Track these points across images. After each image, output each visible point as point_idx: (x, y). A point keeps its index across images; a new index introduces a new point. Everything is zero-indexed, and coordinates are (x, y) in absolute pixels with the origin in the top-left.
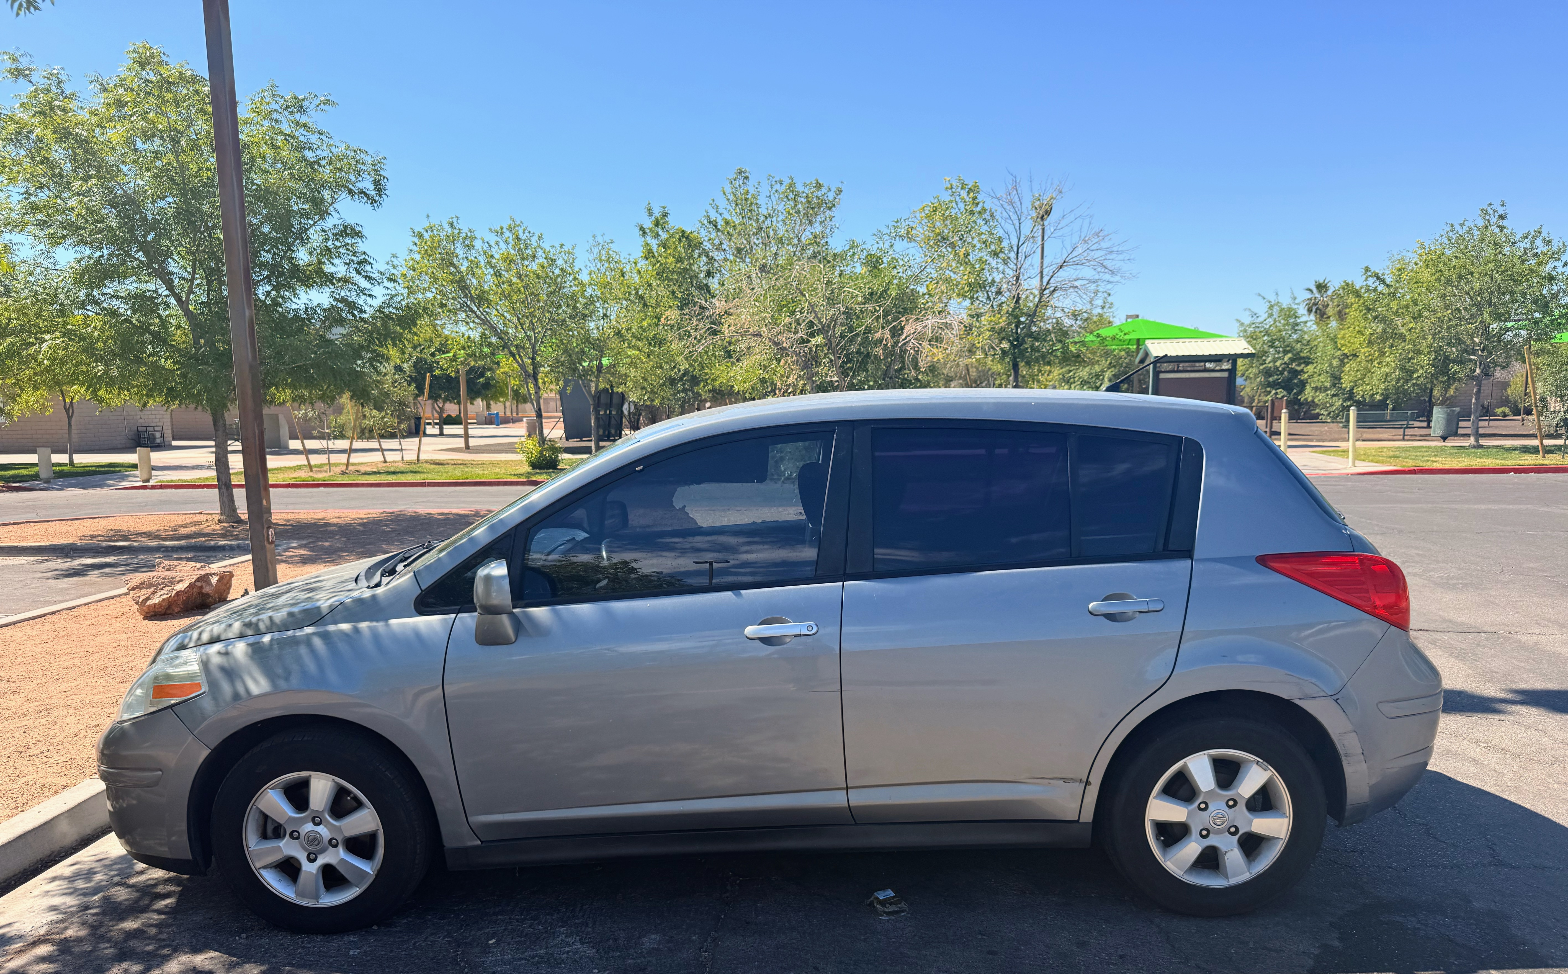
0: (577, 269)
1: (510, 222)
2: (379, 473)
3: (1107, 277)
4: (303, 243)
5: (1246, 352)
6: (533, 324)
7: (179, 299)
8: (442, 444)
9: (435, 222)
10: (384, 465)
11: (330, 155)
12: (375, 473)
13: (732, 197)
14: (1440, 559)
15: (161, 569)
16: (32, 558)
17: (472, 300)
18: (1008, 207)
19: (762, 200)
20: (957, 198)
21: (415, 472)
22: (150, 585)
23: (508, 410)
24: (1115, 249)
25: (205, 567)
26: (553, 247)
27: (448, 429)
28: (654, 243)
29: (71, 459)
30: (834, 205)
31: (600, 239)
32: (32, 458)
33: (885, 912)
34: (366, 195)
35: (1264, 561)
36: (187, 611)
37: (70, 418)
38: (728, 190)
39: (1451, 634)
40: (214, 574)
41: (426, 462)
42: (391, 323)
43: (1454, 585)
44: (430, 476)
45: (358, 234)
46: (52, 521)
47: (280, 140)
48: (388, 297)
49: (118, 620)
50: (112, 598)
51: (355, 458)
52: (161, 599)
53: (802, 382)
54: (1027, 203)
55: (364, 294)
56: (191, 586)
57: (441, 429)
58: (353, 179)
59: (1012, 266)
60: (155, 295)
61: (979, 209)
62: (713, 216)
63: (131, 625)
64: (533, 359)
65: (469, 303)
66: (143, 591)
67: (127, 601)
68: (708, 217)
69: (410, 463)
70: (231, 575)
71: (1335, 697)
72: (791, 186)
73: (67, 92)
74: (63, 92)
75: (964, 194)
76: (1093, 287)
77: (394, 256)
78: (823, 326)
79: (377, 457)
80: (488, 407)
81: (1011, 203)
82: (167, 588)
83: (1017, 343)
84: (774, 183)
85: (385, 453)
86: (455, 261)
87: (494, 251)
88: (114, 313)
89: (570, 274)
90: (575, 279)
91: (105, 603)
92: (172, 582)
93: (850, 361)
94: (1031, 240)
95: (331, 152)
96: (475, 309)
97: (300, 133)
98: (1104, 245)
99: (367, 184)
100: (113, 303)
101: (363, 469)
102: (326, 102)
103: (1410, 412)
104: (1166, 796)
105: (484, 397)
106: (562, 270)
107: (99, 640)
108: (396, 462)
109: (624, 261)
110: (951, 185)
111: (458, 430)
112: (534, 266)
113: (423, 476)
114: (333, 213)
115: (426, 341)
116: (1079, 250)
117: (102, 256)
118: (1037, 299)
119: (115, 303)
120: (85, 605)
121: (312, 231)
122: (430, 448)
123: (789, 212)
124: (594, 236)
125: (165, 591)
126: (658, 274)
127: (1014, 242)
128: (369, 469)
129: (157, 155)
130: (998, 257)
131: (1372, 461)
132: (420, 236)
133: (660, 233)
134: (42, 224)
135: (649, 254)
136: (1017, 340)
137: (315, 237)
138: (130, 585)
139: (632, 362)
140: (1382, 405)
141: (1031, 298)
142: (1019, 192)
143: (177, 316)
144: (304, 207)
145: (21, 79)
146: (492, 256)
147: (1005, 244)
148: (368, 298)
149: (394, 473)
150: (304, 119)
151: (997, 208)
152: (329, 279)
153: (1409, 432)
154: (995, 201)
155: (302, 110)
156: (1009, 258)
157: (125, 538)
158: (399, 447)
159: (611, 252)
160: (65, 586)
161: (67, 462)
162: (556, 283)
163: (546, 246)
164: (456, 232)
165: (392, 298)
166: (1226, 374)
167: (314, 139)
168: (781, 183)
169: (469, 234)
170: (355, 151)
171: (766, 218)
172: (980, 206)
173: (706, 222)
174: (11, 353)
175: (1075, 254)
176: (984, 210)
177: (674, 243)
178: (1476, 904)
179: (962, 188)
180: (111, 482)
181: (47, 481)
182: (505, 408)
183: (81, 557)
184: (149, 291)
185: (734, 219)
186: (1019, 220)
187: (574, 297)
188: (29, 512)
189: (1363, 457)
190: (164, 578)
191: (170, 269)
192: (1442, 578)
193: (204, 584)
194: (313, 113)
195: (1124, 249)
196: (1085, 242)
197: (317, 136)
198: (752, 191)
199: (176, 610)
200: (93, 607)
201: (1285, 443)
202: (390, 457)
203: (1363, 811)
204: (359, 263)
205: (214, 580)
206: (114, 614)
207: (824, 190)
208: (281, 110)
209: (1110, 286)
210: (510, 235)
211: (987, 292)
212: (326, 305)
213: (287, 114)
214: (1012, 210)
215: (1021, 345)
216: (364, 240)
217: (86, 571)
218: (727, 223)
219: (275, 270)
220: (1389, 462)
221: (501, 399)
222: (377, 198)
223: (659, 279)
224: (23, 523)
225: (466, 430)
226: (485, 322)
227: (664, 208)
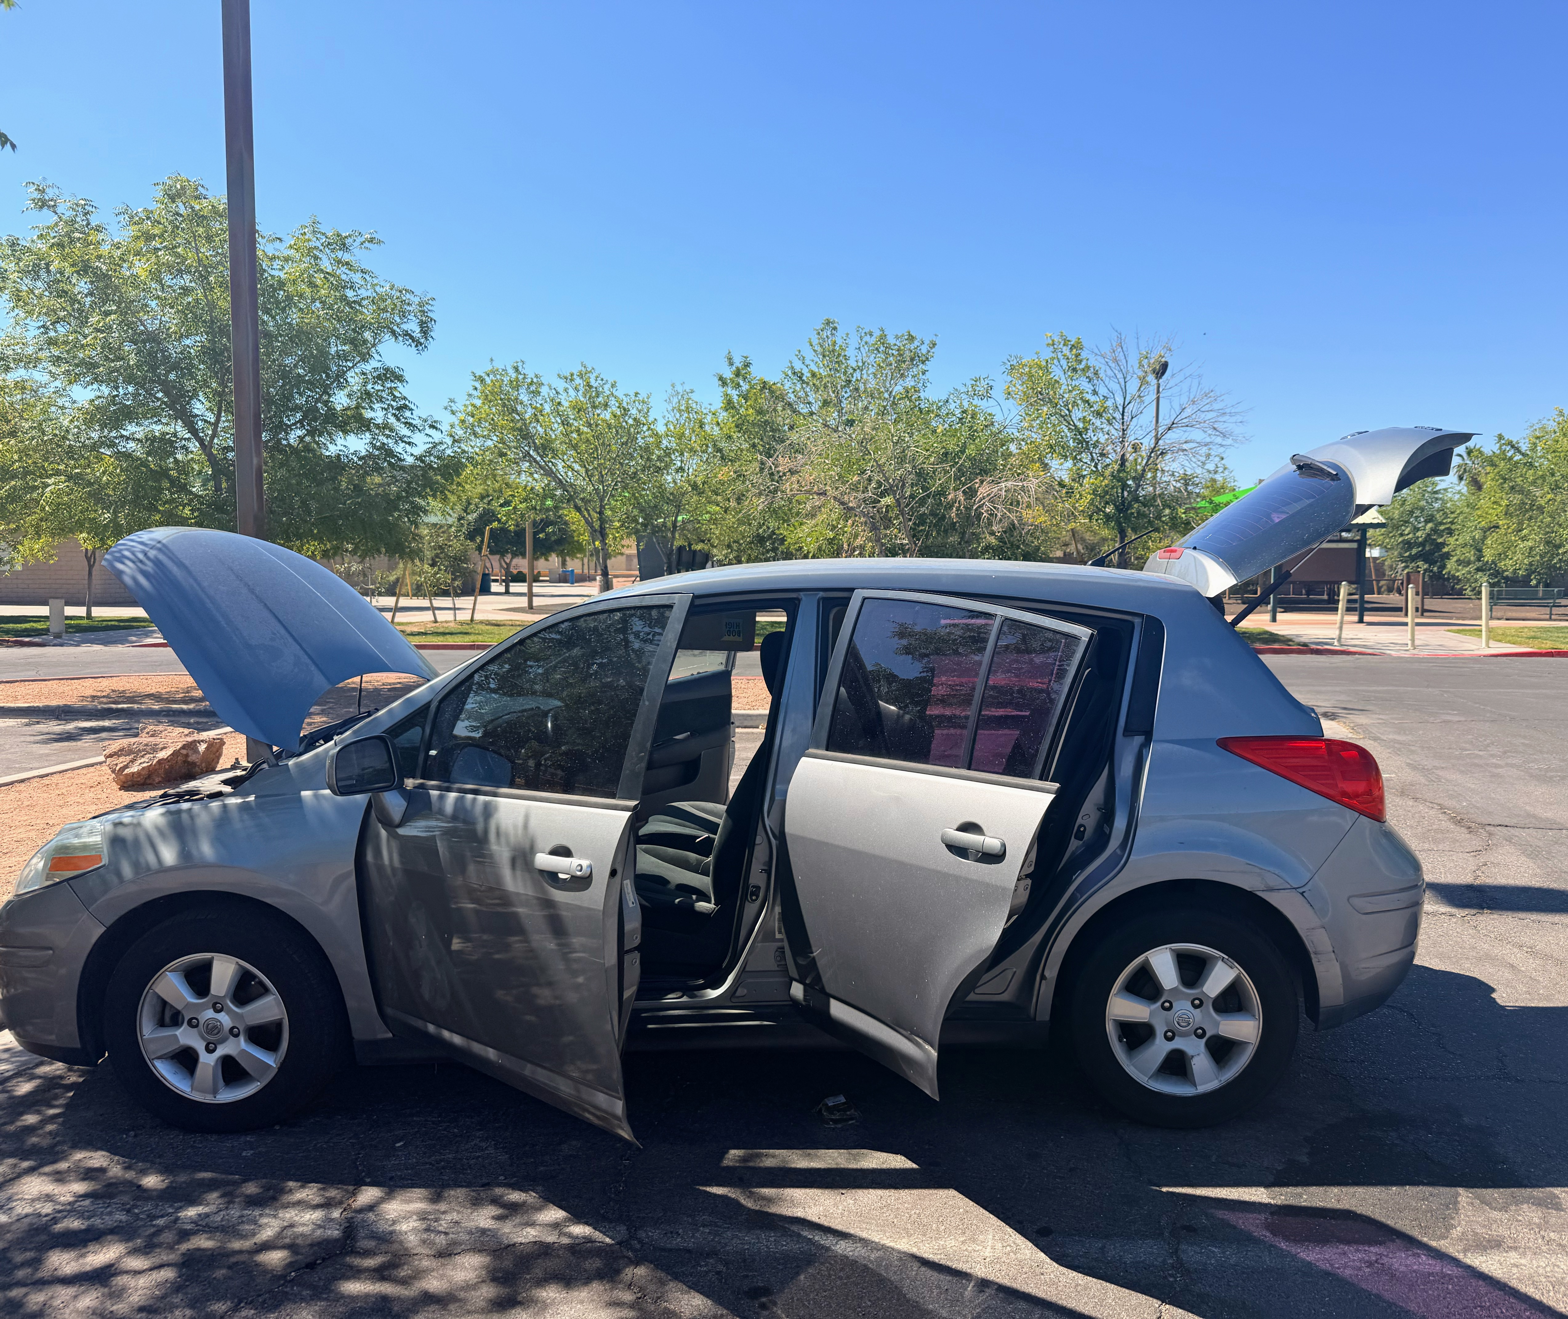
0: (651, 419)
1: (580, 368)
2: (425, 634)
3: (1219, 440)
4: (341, 387)
5: (1375, 521)
6: (602, 476)
7: (201, 441)
8: (505, 603)
9: (499, 365)
10: (434, 625)
11: (374, 294)
12: (420, 634)
13: (819, 349)
14: (1545, 750)
15: (144, 735)
16: (23, 721)
17: (536, 449)
18: (1113, 365)
19: (851, 352)
20: (1060, 354)
21: (466, 633)
22: (130, 752)
23: (586, 567)
24: (1228, 411)
25: (193, 733)
26: (626, 395)
27: (515, 587)
28: (734, 393)
29: (89, 612)
30: (927, 358)
31: (680, 389)
32: (43, 611)
33: (832, 1120)
34: (412, 337)
35: (1225, 744)
36: (169, 781)
37: (91, 567)
38: (815, 341)
39: (1531, 830)
40: (202, 741)
41: (481, 622)
42: (431, 473)
43: (1551, 778)
44: (480, 638)
45: (400, 378)
46: (49, 680)
47: (319, 279)
48: (431, 445)
49: (92, 789)
50: (92, 765)
51: (400, 617)
52: (140, 768)
53: (870, 544)
54: (1133, 361)
55: (403, 442)
56: (175, 754)
57: (507, 587)
58: (398, 319)
59: (1118, 426)
60: (174, 439)
61: (1082, 366)
62: (798, 366)
63: (104, 795)
64: (601, 513)
65: (531, 452)
66: (121, 759)
67: (105, 768)
68: (792, 368)
69: (462, 623)
70: (222, 743)
71: (1301, 890)
72: (883, 338)
73: (93, 224)
74: (88, 224)
75: (1066, 351)
76: (1204, 450)
77: (452, 401)
78: (891, 486)
79: (428, 616)
80: (564, 563)
81: (1116, 360)
82: (148, 756)
83: (1122, 507)
84: (863, 335)
85: (437, 612)
86: (519, 408)
87: (563, 398)
88: (127, 456)
89: (644, 424)
90: (649, 429)
91: (84, 771)
92: (155, 749)
93: (923, 523)
94: (1138, 400)
95: (375, 291)
96: (538, 459)
97: (342, 271)
98: (1216, 406)
99: (413, 326)
100: (128, 446)
101: (409, 629)
102: (371, 240)
103: (1556, 590)
104: (1128, 994)
105: (562, 554)
106: (635, 419)
107: (64, 811)
108: (446, 622)
109: (705, 411)
110: (1053, 341)
111: (522, 588)
112: (607, 415)
113: (472, 638)
114: (375, 355)
115: (495, 491)
116: (1188, 411)
117: (117, 396)
118: (1144, 462)
119: (131, 445)
120: (60, 772)
121: (350, 374)
122: (490, 607)
123: (879, 365)
124: (673, 386)
125: (145, 759)
126: (737, 426)
127: (1120, 401)
128: (416, 629)
129: (186, 291)
130: (1101, 416)
131: (1509, 642)
132: (482, 380)
133: (742, 383)
134: (57, 360)
135: (729, 405)
136: (1123, 503)
137: (354, 379)
138: (107, 752)
139: (711, 519)
140: (1526, 581)
141: (1139, 460)
142: (1124, 349)
143: (198, 462)
144: (344, 348)
145: (45, 210)
146: (559, 403)
147: (1109, 403)
148: (407, 446)
149: (444, 634)
150: (346, 257)
151: (1101, 366)
152: (365, 425)
153: (1555, 610)
154: (1099, 358)
155: (344, 247)
156: (1114, 418)
157: (131, 700)
158: (451, 606)
159: (690, 402)
160: (47, 752)
161: (85, 615)
162: (629, 433)
163: (620, 394)
164: (521, 377)
165: (434, 447)
166: (1354, 545)
167: (357, 278)
168: (871, 335)
169: (535, 380)
170: (400, 291)
171: (855, 370)
172: (1084, 363)
173: (790, 373)
174: (13, 497)
175: (1184, 415)
176: (1088, 368)
177: (755, 393)
178: (1466, 1120)
179: (1064, 345)
180: (134, 639)
181: (58, 636)
182: (583, 565)
183: (73, 720)
184: (168, 434)
185: (821, 371)
186: (1125, 378)
187: (647, 449)
188: (28, 670)
189: (1499, 638)
190: (146, 745)
191: (195, 411)
192: (1540, 769)
193: (190, 752)
194: (356, 251)
195: (1237, 411)
196: (1194, 402)
197: (359, 275)
198: (839, 342)
199: (157, 780)
200: (68, 776)
201: (1413, 620)
202: (442, 616)
203: (1339, 1015)
204: (398, 409)
205: (202, 747)
206: (90, 783)
207: (916, 343)
208: (322, 248)
209: (1222, 450)
210: (581, 381)
211: (1091, 453)
212: (363, 453)
213: (328, 252)
214: (1117, 368)
215: (1127, 509)
216: (405, 384)
217: (81, 735)
218: (814, 375)
219: (310, 414)
220: (1526, 643)
221: (579, 556)
222: (422, 341)
223: (739, 432)
224: (17, 681)
225: (530, 588)
226: (549, 473)
227: (746, 358)
